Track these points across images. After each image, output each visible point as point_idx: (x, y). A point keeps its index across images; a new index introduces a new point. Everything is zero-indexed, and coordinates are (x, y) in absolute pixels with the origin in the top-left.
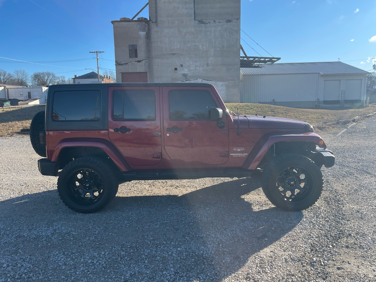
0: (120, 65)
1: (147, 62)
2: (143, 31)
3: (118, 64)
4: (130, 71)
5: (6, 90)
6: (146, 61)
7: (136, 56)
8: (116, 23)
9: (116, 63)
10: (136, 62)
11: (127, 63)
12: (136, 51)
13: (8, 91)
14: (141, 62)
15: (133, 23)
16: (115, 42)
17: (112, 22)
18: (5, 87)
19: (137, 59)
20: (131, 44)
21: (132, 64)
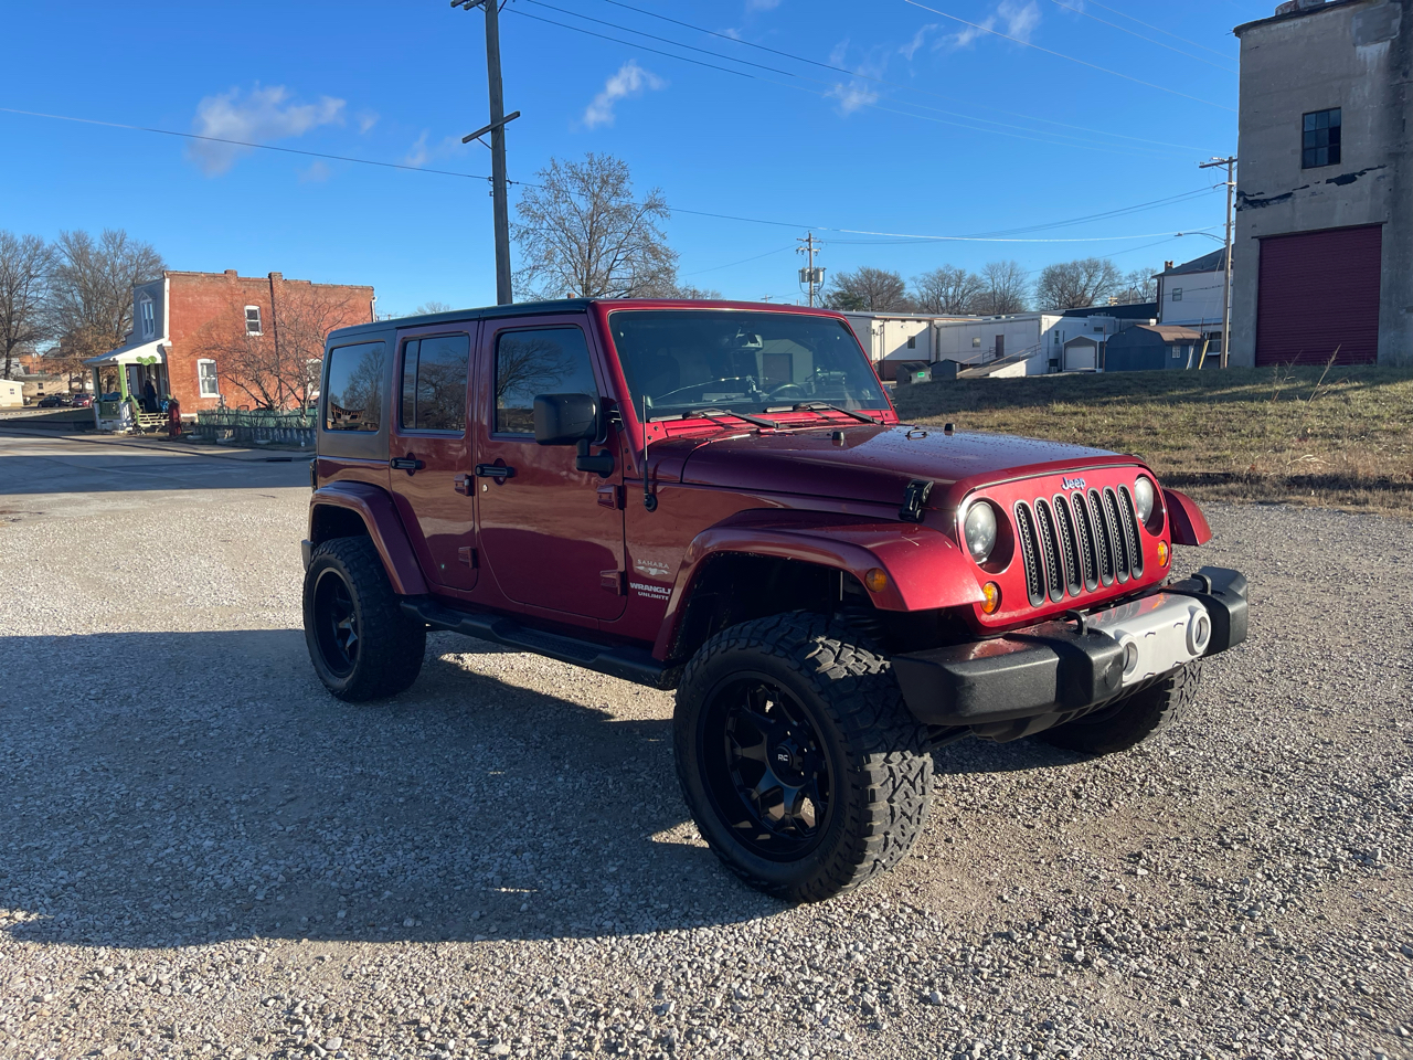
0: (1255, 207)
1: (1383, 177)
2: (1377, 40)
3: (1246, 201)
4: (1301, 226)
5: (934, 331)
6: (1379, 172)
7: (1335, 157)
8: (1255, 31)
9: (1241, 199)
10: (1333, 184)
11: (1289, 195)
12: (1335, 134)
13: (938, 334)
14: (1355, 179)
15: (1331, 13)
16: (1241, 112)
17: (1238, 31)
18: (930, 322)
19: (1335, 171)
20: (1314, 110)
21: (1313, 194)
